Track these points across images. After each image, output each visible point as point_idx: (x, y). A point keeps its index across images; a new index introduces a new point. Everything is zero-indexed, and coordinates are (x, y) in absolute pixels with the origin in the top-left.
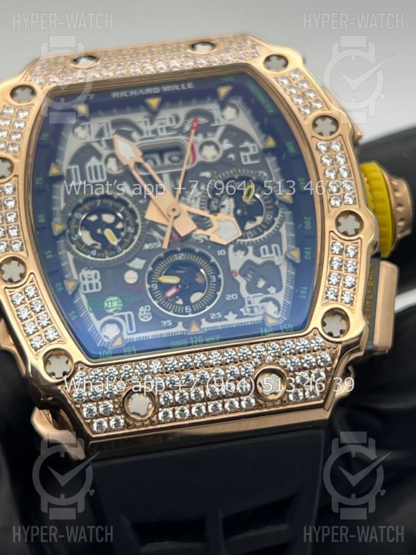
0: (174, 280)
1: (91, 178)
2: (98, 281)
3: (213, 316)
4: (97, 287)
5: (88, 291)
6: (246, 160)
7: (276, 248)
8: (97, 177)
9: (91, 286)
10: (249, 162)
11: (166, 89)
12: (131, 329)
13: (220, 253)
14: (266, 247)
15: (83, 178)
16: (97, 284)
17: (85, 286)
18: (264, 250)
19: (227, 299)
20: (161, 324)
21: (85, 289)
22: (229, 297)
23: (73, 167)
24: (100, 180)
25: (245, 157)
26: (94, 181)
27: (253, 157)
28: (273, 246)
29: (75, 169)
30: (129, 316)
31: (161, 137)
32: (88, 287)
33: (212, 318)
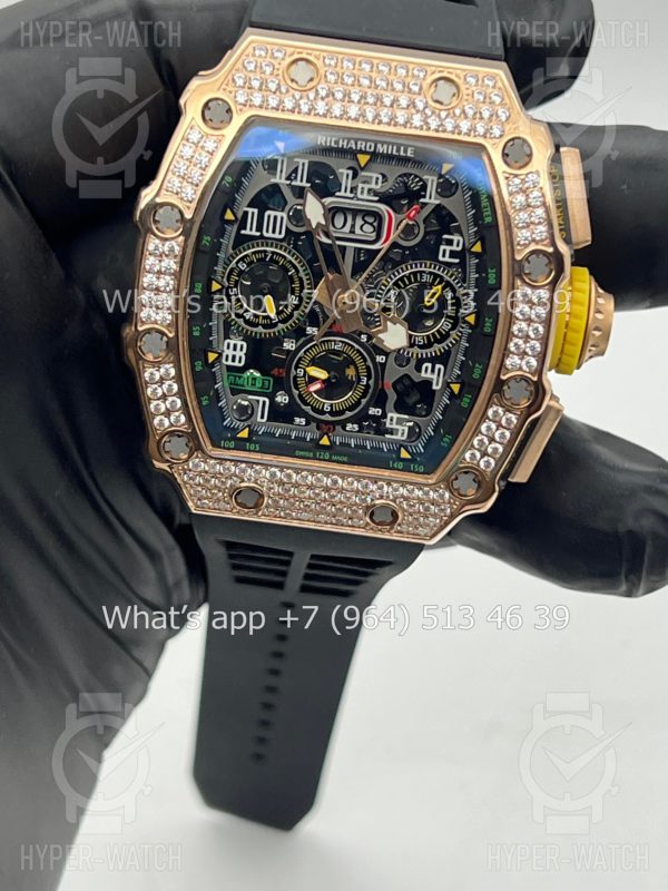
0: (323, 375)
1: (267, 231)
2: (242, 354)
3: (349, 427)
4: (240, 362)
5: (230, 363)
6: (444, 256)
7: (439, 370)
8: (274, 232)
9: (234, 357)
10: (447, 259)
11: (381, 149)
12: (262, 417)
13: (380, 359)
14: (430, 365)
15: (259, 228)
16: (240, 358)
17: (227, 356)
18: (427, 368)
19: (370, 412)
20: (294, 420)
21: (227, 360)
22: (373, 411)
23: (250, 210)
24: (277, 236)
25: (444, 251)
26: (270, 235)
27: (453, 254)
28: (438, 366)
29: (253, 214)
30: (264, 403)
31: (358, 199)
32: (230, 358)
33: (348, 428)
